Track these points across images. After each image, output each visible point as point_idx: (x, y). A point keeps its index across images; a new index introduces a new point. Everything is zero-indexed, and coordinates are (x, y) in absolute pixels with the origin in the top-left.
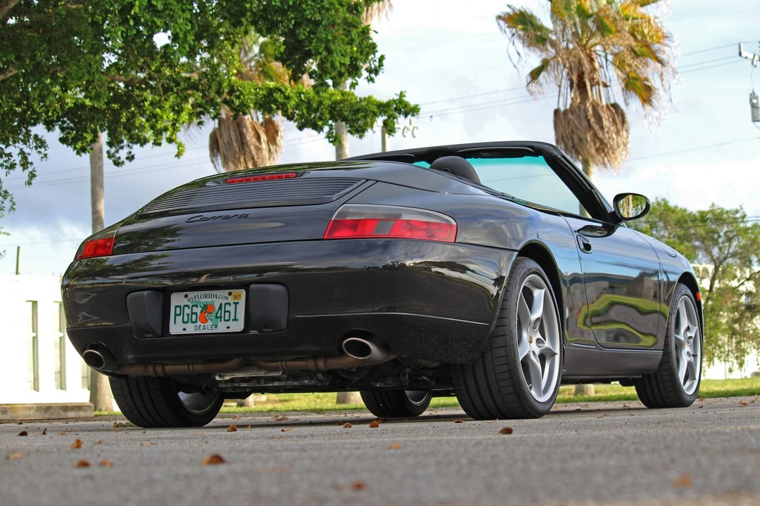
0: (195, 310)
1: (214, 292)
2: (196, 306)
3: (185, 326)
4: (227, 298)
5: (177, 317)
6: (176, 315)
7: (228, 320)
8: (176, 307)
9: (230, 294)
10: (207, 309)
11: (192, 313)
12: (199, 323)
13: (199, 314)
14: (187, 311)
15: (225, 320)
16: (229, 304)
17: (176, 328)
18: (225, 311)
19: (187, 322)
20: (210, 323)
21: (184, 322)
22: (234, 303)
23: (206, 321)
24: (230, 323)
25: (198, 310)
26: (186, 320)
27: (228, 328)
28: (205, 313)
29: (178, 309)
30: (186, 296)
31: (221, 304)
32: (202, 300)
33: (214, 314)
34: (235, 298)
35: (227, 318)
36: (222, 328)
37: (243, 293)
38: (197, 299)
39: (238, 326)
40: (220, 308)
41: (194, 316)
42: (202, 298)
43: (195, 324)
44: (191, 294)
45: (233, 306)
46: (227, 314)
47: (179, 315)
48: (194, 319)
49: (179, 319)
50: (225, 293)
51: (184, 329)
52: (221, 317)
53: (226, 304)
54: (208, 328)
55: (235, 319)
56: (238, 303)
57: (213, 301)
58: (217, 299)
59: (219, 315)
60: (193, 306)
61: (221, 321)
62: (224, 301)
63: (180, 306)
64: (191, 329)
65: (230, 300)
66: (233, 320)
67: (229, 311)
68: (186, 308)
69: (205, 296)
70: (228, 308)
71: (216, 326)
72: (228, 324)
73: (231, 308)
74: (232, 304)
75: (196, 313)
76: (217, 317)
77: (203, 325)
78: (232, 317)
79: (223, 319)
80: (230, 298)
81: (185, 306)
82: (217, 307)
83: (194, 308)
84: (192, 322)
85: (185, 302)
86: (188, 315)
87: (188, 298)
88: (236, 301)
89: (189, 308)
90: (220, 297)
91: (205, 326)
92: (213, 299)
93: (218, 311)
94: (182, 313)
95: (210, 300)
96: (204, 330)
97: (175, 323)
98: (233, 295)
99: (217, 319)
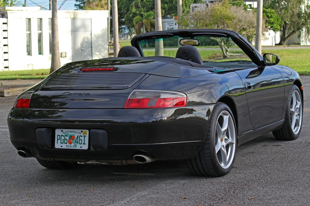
0: (66, 138)
1: (75, 130)
2: (67, 136)
3: (62, 145)
4: (80, 134)
5: (58, 140)
6: (58, 139)
7: (81, 144)
8: (58, 136)
9: (82, 131)
10: (72, 137)
11: (65, 139)
12: (68, 144)
13: (68, 140)
14: (63, 138)
15: (80, 144)
16: (82, 136)
17: (58, 146)
18: (80, 140)
19: (63, 143)
20: (73, 144)
21: (61, 143)
22: (84, 136)
24: (82, 145)
25: (67, 138)
26: (62, 142)
27: (81, 147)
28: (71, 139)
29: (59, 137)
30: (62, 131)
31: (78, 136)
33: (75, 140)
34: (84, 134)
35: (80, 143)
36: (78, 147)
37: (88, 131)
38: (67, 133)
39: (85, 147)
41: (66, 141)
42: (69, 132)
43: (66, 144)
44: (64, 130)
45: (83, 137)
46: (81, 141)
47: (59, 139)
48: (66, 142)
50: (80, 131)
51: (62, 146)
52: (78, 142)
53: (80, 136)
54: (72, 146)
55: (84, 144)
56: (85, 136)
58: (76, 133)
59: (77, 141)
60: (65, 136)
61: (78, 144)
62: (79, 135)
63: (59, 135)
64: (64, 146)
65: (82, 134)
66: (83, 144)
67: (81, 140)
68: (62, 137)
69: (71, 132)
70: (81, 138)
71: (76, 146)
73: (82, 138)
74: (83, 136)
75: (67, 139)
76: (76, 142)
77: (70, 145)
79: (79, 143)
81: (62, 135)
82: (76, 137)
83: (66, 137)
84: (65, 143)
85: (61, 133)
86: (63, 140)
87: (63, 132)
88: (85, 135)
89: (63, 137)
90: (77, 133)
91: (70, 146)
92: (74, 133)
93: (77, 139)
94: (60, 139)
95: (73, 134)
96: (70, 147)
97: (57, 143)
98: (83, 132)
99: (76, 143)
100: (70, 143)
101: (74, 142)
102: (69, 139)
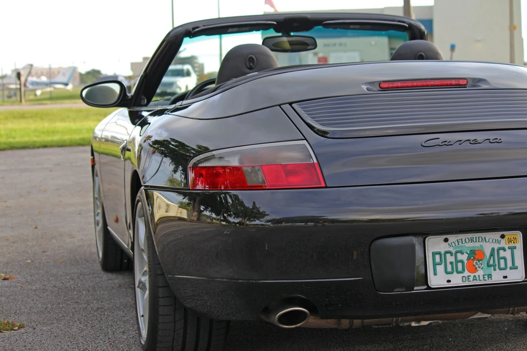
0: (460, 256)
1: (482, 235)
2: (462, 253)
3: (449, 277)
4: (499, 242)
5: (438, 267)
6: (435, 265)
7: (505, 269)
8: (434, 254)
9: (503, 237)
10: (475, 255)
11: (457, 261)
12: (466, 273)
13: (466, 262)
14: (450, 259)
15: (500, 269)
16: (504, 250)
17: (438, 280)
18: (499, 259)
19: (452, 273)
20: (480, 273)
21: (447, 273)
22: (509, 248)
23: (475, 270)
24: (507, 272)
25: (464, 257)
26: (449, 269)
27: (505, 277)
28: (473, 260)
29: (437, 257)
30: (446, 240)
31: (493, 249)
32: (467, 245)
33: (485, 262)
34: (510, 241)
35: (502, 265)
36: (497, 277)
37: (519, 235)
38: (460, 243)
39: (517, 275)
40: (492, 254)
41: (460, 265)
42: (466, 242)
43: (462, 275)
44: (452, 238)
45: (509, 252)
46: (502, 262)
47: (440, 263)
48: (460, 269)
49: (440, 269)
50: (497, 235)
51: (449, 281)
52: (494, 266)
53: (499, 249)
54: (481, 277)
55: (514, 267)
56: (515, 248)
57: (481, 246)
58: (489, 242)
59: (491, 262)
60: (457, 252)
61: (495, 270)
62: (496, 246)
63: (439, 253)
64: (457, 280)
65: (503, 243)
66: (511, 268)
67: (504, 258)
68: (448, 255)
69: (472, 240)
70: (502, 254)
71: (490, 276)
72: (504, 273)
73: (507, 254)
74: (507, 249)
75: (462, 262)
76: (489, 266)
77: (472, 275)
78: (509, 264)
79: (497, 268)
80: (503, 241)
81: (446, 252)
82: (488, 253)
83: (459, 255)
84: (458, 272)
85: (443, 247)
86: (451, 263)
87: (449, 242)
88: (512, 245)
89: (452, 255)
90: (491, 241)
91: (475, 276)
92: (481, 243)
93: (490, 257)
94: (443, 260)
95: (477, 244)
96: (475, 281)
97: (435, 274)
98: (506, 237)
99: (489, 268)
100: (473, 270)
101: (485, 265)
102: (468, 259)
